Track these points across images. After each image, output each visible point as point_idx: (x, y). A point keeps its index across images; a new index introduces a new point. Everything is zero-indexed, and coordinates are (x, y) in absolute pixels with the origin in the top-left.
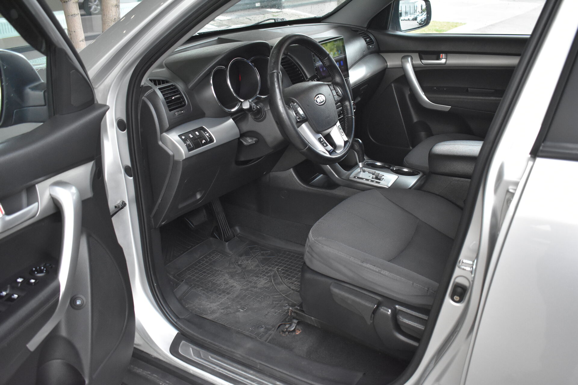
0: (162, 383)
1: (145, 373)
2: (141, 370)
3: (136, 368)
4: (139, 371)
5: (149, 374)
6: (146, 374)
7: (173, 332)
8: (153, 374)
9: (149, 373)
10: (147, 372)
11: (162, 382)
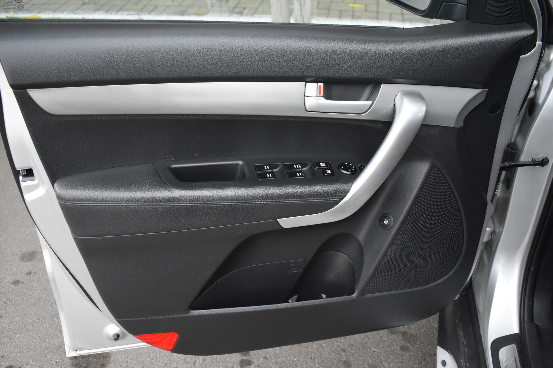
0: (463, 362)
1: (462, 339)
2: (463, 334)
3: (461, 328)
4: (460, 334)
5: (463, 343)
6: (461, 341)
7: (515, 329)
8: (466, 347)
9: (465, 343)
10: (464, 340)
11: (464, 360)
